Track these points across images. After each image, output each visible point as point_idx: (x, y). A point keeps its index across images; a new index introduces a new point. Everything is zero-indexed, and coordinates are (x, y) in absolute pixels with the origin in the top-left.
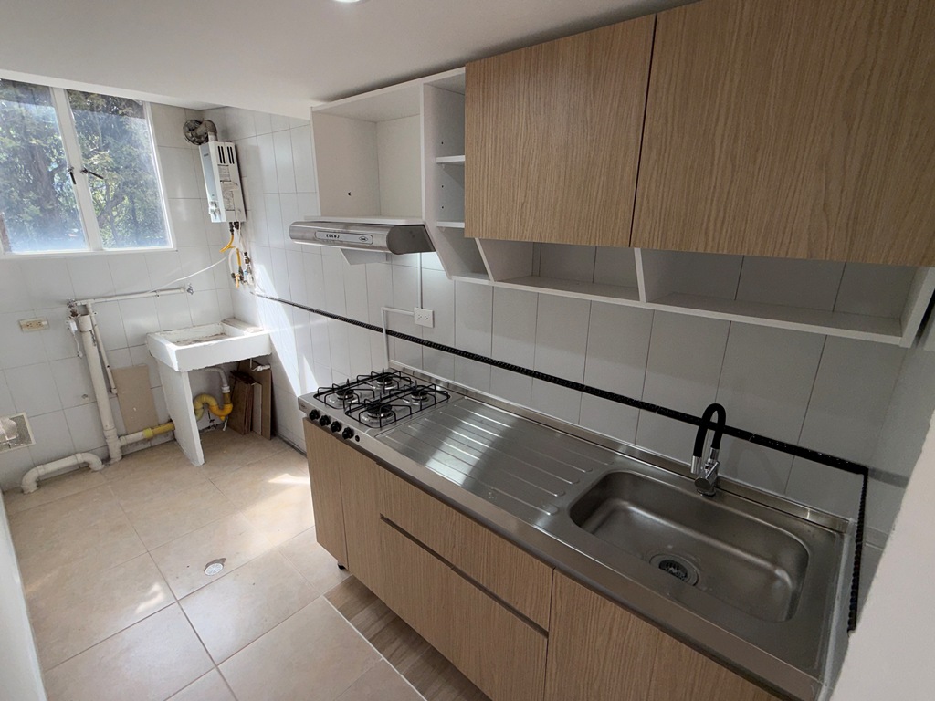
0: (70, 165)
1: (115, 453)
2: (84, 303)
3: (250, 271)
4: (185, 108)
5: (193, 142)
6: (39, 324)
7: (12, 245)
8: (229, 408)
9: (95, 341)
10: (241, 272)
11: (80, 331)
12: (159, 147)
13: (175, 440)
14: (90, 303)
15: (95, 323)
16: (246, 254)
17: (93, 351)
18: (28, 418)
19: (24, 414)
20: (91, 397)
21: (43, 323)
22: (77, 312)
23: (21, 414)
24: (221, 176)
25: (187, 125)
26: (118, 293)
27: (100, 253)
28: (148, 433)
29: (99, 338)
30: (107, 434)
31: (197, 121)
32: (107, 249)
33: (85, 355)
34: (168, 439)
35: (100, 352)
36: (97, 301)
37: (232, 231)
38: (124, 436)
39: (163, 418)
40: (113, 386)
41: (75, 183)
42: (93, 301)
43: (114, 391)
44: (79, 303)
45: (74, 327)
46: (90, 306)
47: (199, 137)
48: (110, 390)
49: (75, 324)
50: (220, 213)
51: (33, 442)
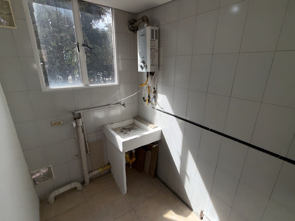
0: (77, 41)
1: (87, 180)
2: (79, 112)
3: (155, 97)
4: (129, 12)
5: (131, 30)
6: (59, 123)
7: (50, 84)
8: (134, 159)
9: (83, 131)
10: (149, 97)
11: (77, 126)
12: (117, 33)
13: (110, 172)
14: (81, 112)
15: (83, 122)
16: (154, 88)
17: (81, 135)
18: (52, 167)
19: (51, 166)
20: (79, 156)
21: (61, 122)
22: (77, 117)
23: (50, 166)
24: (151, 46)
25: (129, 21)
26: (94, 106)
27: (87, 87)
28: (101, 170)
29: (84, 129)
30: (84, 173)
31: (134, 19)
32: (91, 85)
33: (78, 137)
34: (108, 171)
35: (84, 135)
36: (85, 111)
37: (148, 76)
38: (91, 172)
39: (106, 163)
40: (88, 151)
41: (79, 51)
42: (83, 111)
43: (89, 153)
44: (77, 112)
45: (74, 125)
46: (82, 113)
47: (134, 28)
48: (87, 152)
49: (75, 123)
50: (146, 67)
51: (54, 178)
